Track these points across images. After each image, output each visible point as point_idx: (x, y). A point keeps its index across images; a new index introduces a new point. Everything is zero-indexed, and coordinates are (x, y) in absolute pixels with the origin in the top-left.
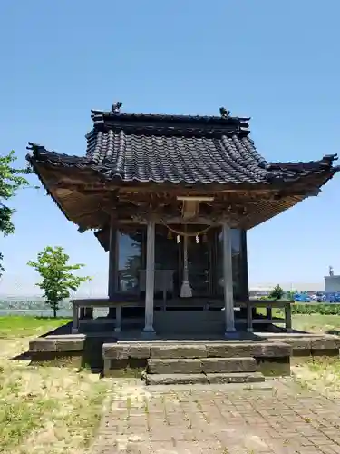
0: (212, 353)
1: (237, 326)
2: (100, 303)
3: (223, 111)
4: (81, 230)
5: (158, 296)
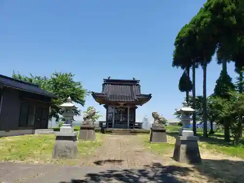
1: (130, 125)
2: (104, 122)
3: (134, 79)
4: (100, 104)
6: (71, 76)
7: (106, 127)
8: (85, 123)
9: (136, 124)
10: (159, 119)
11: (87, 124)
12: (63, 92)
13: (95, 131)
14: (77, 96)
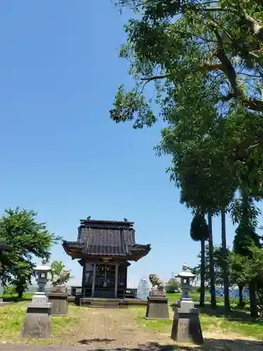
0: (107, 301)
1: (118, 292)
2: (79, 288)
3: (125, 220)
4: (73, 259)
5: (96, 286)
6: (33, 215)
7: (81, 296)
8: (55, 289)
9: (127, 292)
10: (158, 284)
11: (58, 291)
12: (19, 241)
13: (69, 302)
14: (39, 246)
